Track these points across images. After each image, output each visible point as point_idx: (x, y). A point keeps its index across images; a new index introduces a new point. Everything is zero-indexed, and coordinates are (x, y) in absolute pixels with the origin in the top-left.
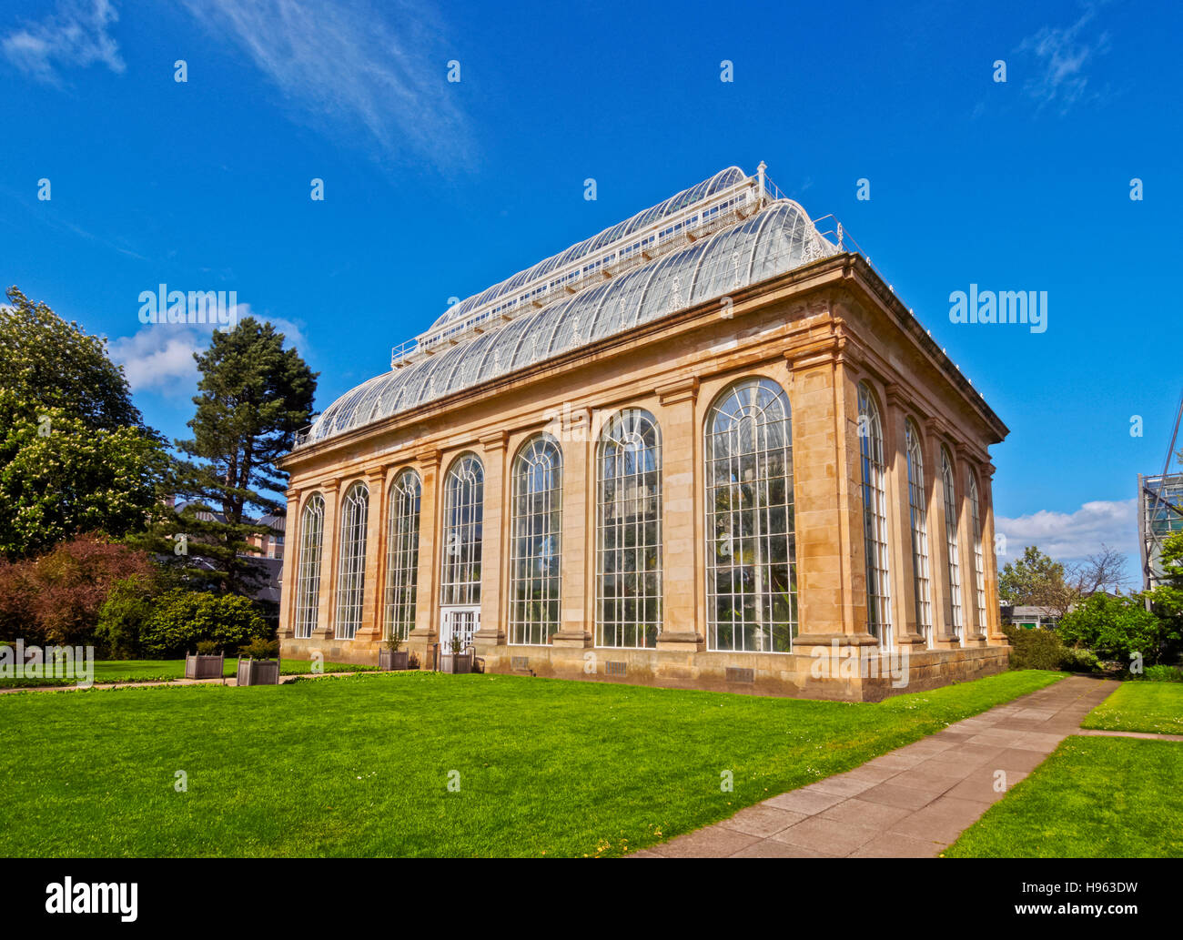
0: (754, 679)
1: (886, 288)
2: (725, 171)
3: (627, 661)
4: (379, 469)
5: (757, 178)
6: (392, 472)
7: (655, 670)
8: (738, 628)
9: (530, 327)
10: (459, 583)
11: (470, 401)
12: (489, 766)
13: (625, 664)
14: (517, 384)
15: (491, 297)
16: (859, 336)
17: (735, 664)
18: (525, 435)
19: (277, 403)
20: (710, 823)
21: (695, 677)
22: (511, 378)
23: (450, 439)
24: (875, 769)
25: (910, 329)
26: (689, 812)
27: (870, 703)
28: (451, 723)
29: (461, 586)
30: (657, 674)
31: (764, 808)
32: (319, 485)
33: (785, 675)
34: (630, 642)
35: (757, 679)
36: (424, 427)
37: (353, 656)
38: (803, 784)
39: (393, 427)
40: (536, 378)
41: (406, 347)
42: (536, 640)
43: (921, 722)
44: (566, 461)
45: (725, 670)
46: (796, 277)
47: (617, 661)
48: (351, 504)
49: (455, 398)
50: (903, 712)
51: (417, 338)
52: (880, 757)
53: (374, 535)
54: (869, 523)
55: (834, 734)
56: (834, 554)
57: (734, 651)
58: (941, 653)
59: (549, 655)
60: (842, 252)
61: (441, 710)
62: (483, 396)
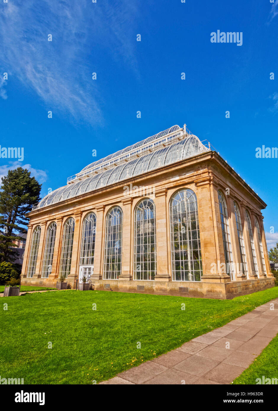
0: (189, 291)
1: (225, 162)
2: (174, 126)
3: (144, 285)
4: (61, 218)
5: (184, 128)
6: (65, 219)
7: (154, 288)
8: (183, 272)
9: (113, 172)
10: (87, 257)
11: (92, 195)
12: (94, 328)
13: (144, 286)
14: (108, 190)
15: (101, 162)
16: (217, 176)
17: (182, 286)
18: (110, 206)
19: (27, 195)
20: (173, 349)
21: (168, 291)
22: (106, 188)
23: (86, 208)
24: (231, 325)
25: (233, 174)
26: (166, 345)
27: (229, 300)
28: (81, 310)
29: (87, 258)
30: (155, 290)
31: (192, 342)
32: (40, 223)
33: (199, 290)
34: (145, 278)
35: (190, 291)
36: (77, 203)
37: (47, 284)
38: (206, 332)
39: (66, 203)
40: (115, 188)
41: (72, 177)
42: (113, 278)
43: (247, 307)
44: (124, 215)
45: (178, 288)
46: (196, 158)
47: (141, 285)
48: (50, 229)
49: (88, 194)
50: (240, 303)
51: (76, 175)
52: (233, 321)
53: (57, 240)
54: (224, 236)
55: (217, 312)
56: (213, 246)
57: (181, 281)
58: (252, 281)
59: (117, 283)
60: (210, 151)
61: (78, 305)
62: (97, 194)
